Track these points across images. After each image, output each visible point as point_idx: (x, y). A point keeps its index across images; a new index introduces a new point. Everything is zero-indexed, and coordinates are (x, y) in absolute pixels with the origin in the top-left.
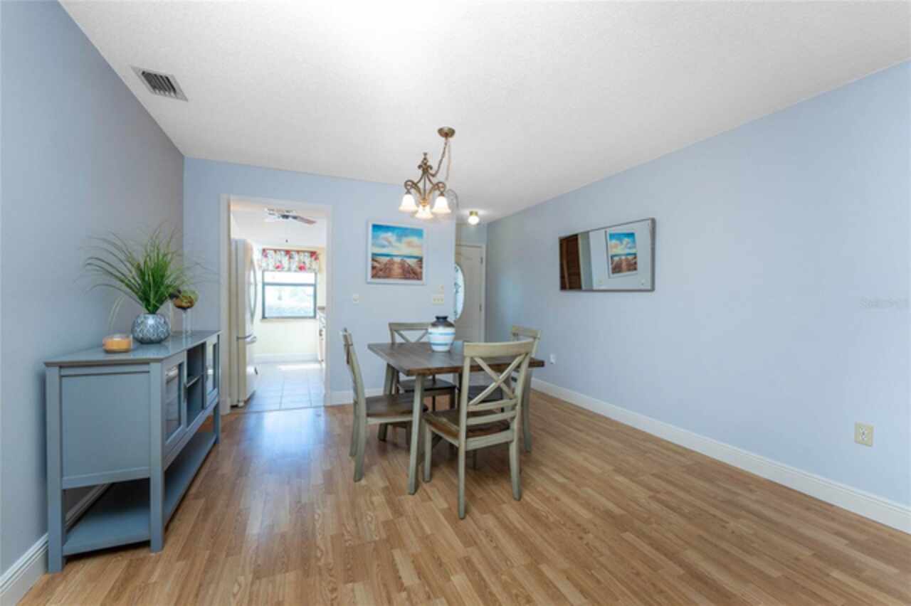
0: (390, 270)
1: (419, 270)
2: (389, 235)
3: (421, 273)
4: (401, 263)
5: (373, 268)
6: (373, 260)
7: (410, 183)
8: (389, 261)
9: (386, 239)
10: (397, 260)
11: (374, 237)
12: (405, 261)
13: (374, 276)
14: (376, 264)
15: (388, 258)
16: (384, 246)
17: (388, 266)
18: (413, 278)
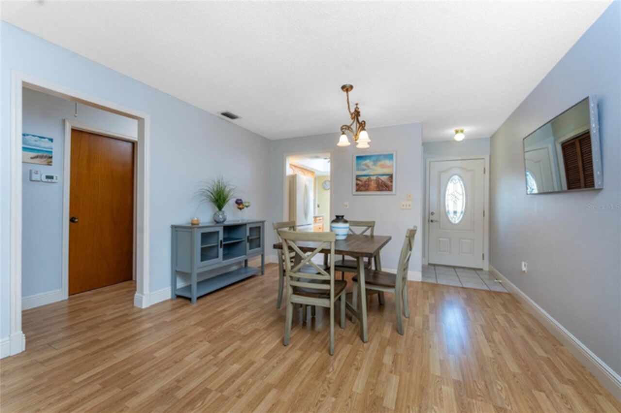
0: (369, 185)
1: (390, 184)
2: (367, 161)
3: (392, 186)
4: (376, 180)
5: (357, 185)
6: (357, 179)
7: (345, 127)
8: (368, 179)
9: (366, 165)
10: (374, 178)
11: (358, 164)
12: (379, 179)
13: (357, 190)
14: (359, 182)
15: (367, 177)
16: (364, 170)
17: (367, 183)
18: (386, 190)
